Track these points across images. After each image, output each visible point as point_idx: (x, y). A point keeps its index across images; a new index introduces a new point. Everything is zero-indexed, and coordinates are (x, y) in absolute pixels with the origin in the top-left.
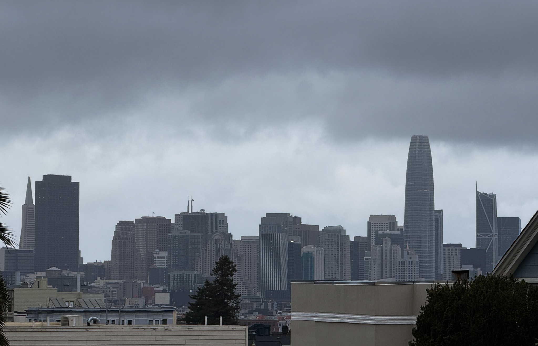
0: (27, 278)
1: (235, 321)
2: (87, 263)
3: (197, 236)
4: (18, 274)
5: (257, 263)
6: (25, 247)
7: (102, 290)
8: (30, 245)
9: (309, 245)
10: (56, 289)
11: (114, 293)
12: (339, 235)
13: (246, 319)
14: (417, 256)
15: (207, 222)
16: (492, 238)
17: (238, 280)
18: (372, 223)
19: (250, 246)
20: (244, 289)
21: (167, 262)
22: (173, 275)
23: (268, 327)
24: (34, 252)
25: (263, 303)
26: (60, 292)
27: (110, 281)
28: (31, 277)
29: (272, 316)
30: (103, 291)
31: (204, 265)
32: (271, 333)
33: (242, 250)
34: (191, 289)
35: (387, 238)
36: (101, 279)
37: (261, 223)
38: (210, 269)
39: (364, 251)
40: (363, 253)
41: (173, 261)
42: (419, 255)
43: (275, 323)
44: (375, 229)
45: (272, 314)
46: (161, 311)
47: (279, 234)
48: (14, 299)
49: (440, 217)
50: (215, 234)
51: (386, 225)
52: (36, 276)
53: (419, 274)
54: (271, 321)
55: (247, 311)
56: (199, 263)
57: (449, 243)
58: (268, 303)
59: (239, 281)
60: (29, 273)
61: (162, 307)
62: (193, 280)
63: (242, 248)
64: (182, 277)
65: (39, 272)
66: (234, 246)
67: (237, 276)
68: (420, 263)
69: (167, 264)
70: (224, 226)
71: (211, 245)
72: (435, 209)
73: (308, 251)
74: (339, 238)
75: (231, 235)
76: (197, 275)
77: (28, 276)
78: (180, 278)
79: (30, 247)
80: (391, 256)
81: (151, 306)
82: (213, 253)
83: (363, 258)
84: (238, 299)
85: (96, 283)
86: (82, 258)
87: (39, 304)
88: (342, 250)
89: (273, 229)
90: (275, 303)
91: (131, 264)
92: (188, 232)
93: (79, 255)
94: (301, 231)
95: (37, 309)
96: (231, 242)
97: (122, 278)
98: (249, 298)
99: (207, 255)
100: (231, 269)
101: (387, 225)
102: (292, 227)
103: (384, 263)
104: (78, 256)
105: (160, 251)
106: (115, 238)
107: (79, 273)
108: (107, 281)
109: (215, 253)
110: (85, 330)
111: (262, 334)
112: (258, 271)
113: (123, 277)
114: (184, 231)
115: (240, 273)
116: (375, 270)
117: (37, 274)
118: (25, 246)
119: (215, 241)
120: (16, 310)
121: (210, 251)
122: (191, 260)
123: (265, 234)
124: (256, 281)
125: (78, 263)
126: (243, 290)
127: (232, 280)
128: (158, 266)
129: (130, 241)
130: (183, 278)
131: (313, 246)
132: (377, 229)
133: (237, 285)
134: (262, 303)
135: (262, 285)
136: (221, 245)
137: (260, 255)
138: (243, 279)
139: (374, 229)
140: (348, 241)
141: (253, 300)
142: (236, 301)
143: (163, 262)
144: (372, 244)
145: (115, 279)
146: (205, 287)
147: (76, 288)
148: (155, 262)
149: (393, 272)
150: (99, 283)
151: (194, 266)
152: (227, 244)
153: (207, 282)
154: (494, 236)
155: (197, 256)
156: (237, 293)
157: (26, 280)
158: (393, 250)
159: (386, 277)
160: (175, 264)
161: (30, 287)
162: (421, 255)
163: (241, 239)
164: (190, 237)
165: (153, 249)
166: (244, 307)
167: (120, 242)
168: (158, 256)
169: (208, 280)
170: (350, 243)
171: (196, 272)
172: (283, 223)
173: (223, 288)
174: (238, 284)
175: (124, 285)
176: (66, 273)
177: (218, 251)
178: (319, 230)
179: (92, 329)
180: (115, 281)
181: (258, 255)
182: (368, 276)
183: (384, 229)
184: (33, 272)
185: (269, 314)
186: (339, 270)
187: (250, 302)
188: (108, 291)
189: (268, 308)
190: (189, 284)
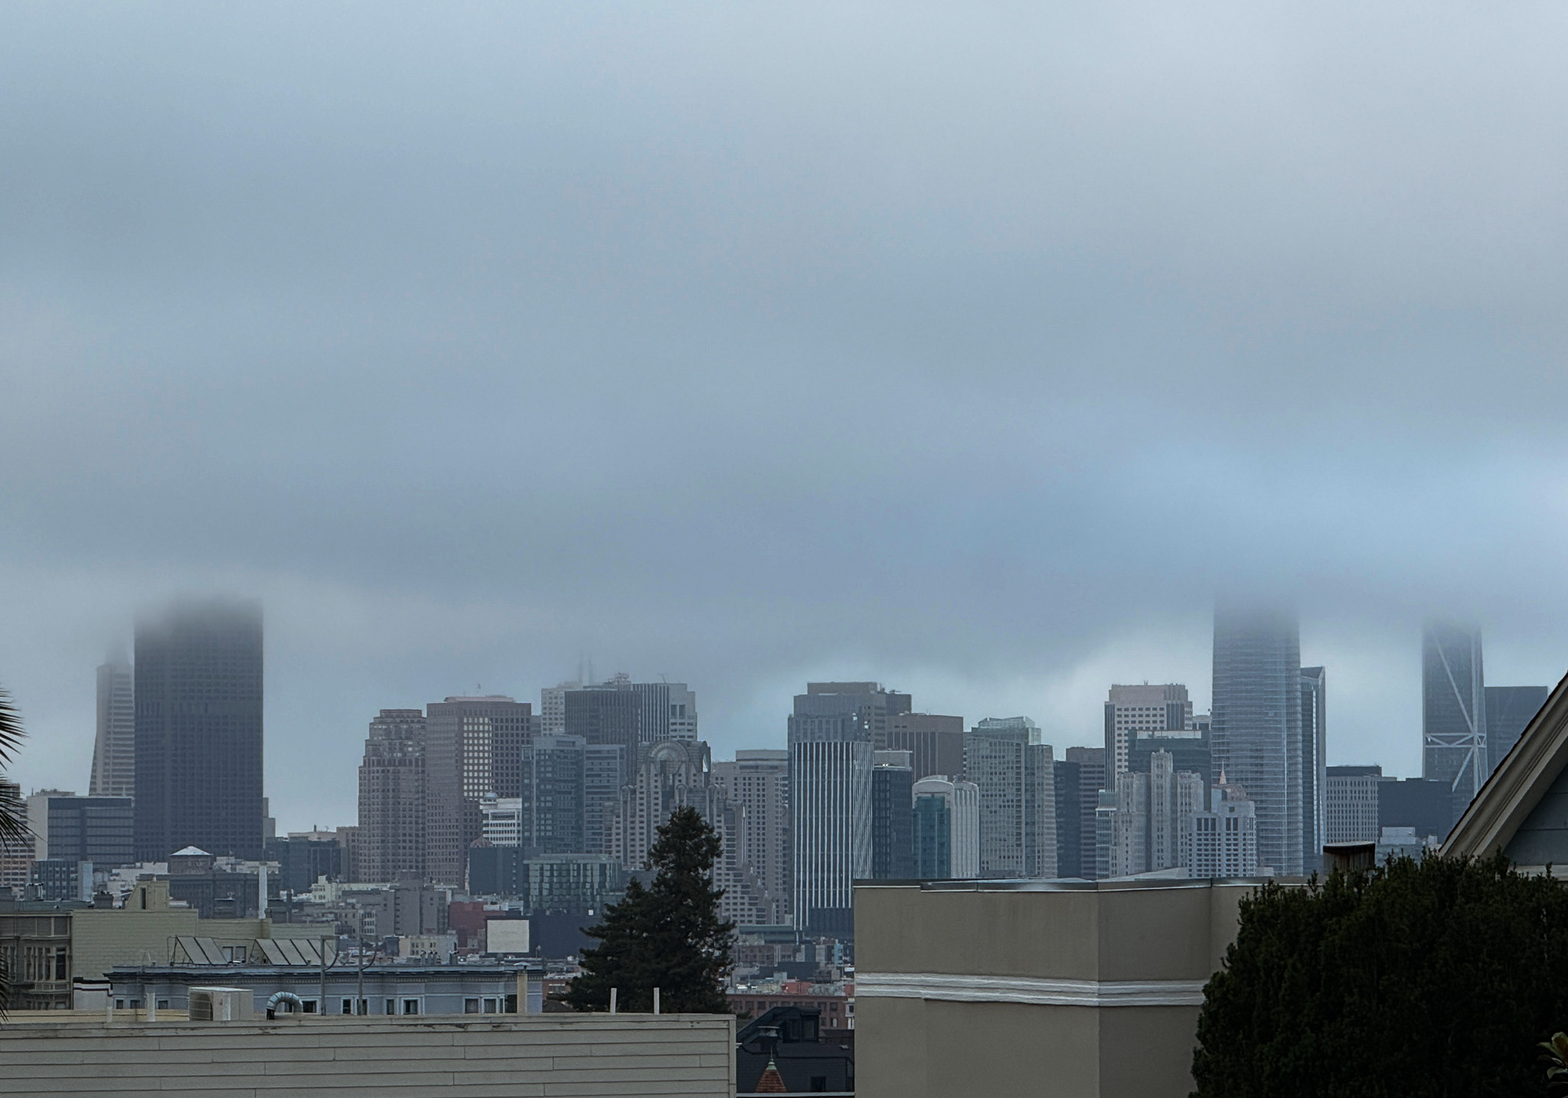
0: (115, 880)
1: (720, 999)
2: (289, 834)
3: (608, 752)
4: (87, 867)
5: (784, 830)
6: (107, 789)
7: (331, 913)
8: (121, 783)
9: (933, 773)
10: (193, 910)
11: (367, 920)
12: (1023, 746)
13: (753, 992)
14: (1252, 804)
15: (637, 710)
16: (1469, 749)
17: (728, 880)
18: (1119, 710)
19: (763, 779)
20: (746, 907)
21: (521, 828)
22: (538, 867)
23: (813, 1017)
24: (133, 805)
25: (803, 946)
26: (206, 921)
27: (355, 887)
28: (127, 877)
29: (829, 982)
30: (336, 914)
31: (629, 837)
32: (821, 1034)
33: (741, 792)
34: (592, 908)
35: (1162, 751)
36: (329, 880)
37: (793, 713)
38: (645, 849)
39: (1093, 790)
40: (1094, 796)
41: (539, 825)
42: (1256, 801)
43: (836, 1005)
44: (1126, 726)
45: (828, 979)
46: (500, 973)
47: (848, 744)
48: (74, 943)
49: (1316, 687)
50: (660, 746)
51: (1159, 712)
52: (138, 872)
53: (1258, 855)
54: (826, 997)
55: (755, 970)
56: (614, 831)
57: (1344, 764)
58: (817, 946)
59: (731, 883)
60: (118, 865)
61: (506, 961)
62: (597, 879)
63: (740, 786)
64: (564, 873)
65: (148, 861)
66: (715, 781)
67: (724, 865)
68: (1262, 823)
69: (521, 835)
70: (686, 721)
71: (648, 779)
72: (1302, 666)
73: (933, 794)
74: (1023, 752)
75: (705, 749)
76: (608, 866)
77: (117, 875)
78: (560, 875)
79: (122, 789)
80: (1174, 803)
81: (476, 958)
82: (653, 802)
83: (1091, 811)
84: (725, 937)
85: (313, 892)
86: (274, 819)
87: (145, 956)
88: (1031, 788)
89: (828, 729)
90: (838, 946)
91: (417, 835)
92: (581, 742)
93: (264, 811)
94: (911, 734)
95: (140, 970)
96: (705, 770)
97: (390, 877)
98: (760, 933)
99: (638, 807)
100: (704, 849)
101: (1162, 712)
102: (883, 722)
103: (1154, 824)
104: (261, 814)
105: (501, 796)
106: (369, 760)
107: (266, 864)
108: (346, 887)
109: (660, 801)
110: (260, 1032)
111: (796, 1038)
112: (787, 852)
113: (394, 874)
114: (571, 738)
115: (734, 857)
116: (1127, 845)
117: (141, 867)
118: (106, 786)
119: (658, 766)
120: (79, 973)
121: (645, 796)
122: (589, 822)
123: (805, 745)
124: (780, 881)
125: (260, 833)
126: (742, 910)
127: (709, 882)
128: (495, 842)
129: (413, 768)
130: (569, 875)
131: (946, 777)
132: (1133, 725)
133: (725, 895)
134: (800, 945)
135: (798, 892)
136: (677, 778)
137: (790, 806)
138: (741, 875)
139: (1123, 726)
140: (1048, 763)
141: (773, 938)
142: (721, 942)
143: (509, 829)
144: (1119, 770)
145: (369, 882)
146: (630, 901)
147: (257, 908)
148: (484, 829)
149: (1182, 851)
150: (322, 893)
151: (601, 840)
152: (695, 775)
153: (635, 886)
154: (1476, 742)
155: (609, 809)
156: (724, 917)
157: (109, 884)
158: (1182, 788)
159: (1161, 866)
160: (543, 834)
161: (120, 907)
162: (1262, 801)
163: (735, 760)
164: (585, 755)
165: (479, 791)
166: (746, 956)
167: (383, 771)
168: (496, 811)
169: (638, 881)
170: (1055, 768)
171: (604, 858)
172: (858, 711)
173: (683, 905)
174: (727, 889)
175: (396, 898)
176: (227, 864)
177: (668, 794)
178: (965, 731)
179: (280, 1027)
180: (371, 886)
181: (787, 806)
182: (1107, 862)
183: (1155, 725)
184: (132, 861)
185: (821, 979)
186: (1024, 846)
187: (763, 943)
188: (350, 916)
189: (817, 959)
190: (584, 894)
